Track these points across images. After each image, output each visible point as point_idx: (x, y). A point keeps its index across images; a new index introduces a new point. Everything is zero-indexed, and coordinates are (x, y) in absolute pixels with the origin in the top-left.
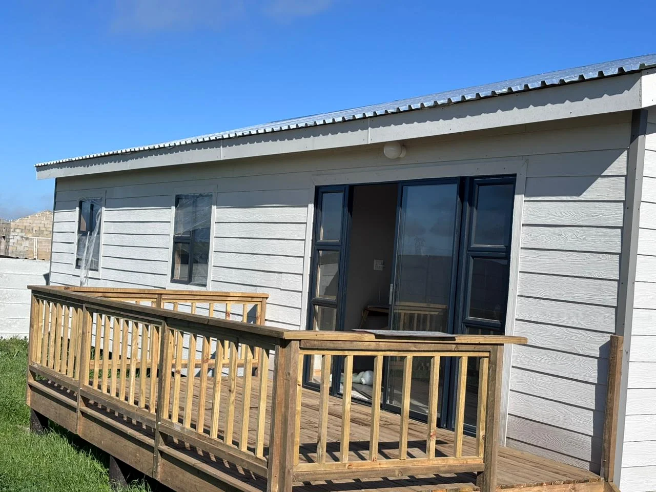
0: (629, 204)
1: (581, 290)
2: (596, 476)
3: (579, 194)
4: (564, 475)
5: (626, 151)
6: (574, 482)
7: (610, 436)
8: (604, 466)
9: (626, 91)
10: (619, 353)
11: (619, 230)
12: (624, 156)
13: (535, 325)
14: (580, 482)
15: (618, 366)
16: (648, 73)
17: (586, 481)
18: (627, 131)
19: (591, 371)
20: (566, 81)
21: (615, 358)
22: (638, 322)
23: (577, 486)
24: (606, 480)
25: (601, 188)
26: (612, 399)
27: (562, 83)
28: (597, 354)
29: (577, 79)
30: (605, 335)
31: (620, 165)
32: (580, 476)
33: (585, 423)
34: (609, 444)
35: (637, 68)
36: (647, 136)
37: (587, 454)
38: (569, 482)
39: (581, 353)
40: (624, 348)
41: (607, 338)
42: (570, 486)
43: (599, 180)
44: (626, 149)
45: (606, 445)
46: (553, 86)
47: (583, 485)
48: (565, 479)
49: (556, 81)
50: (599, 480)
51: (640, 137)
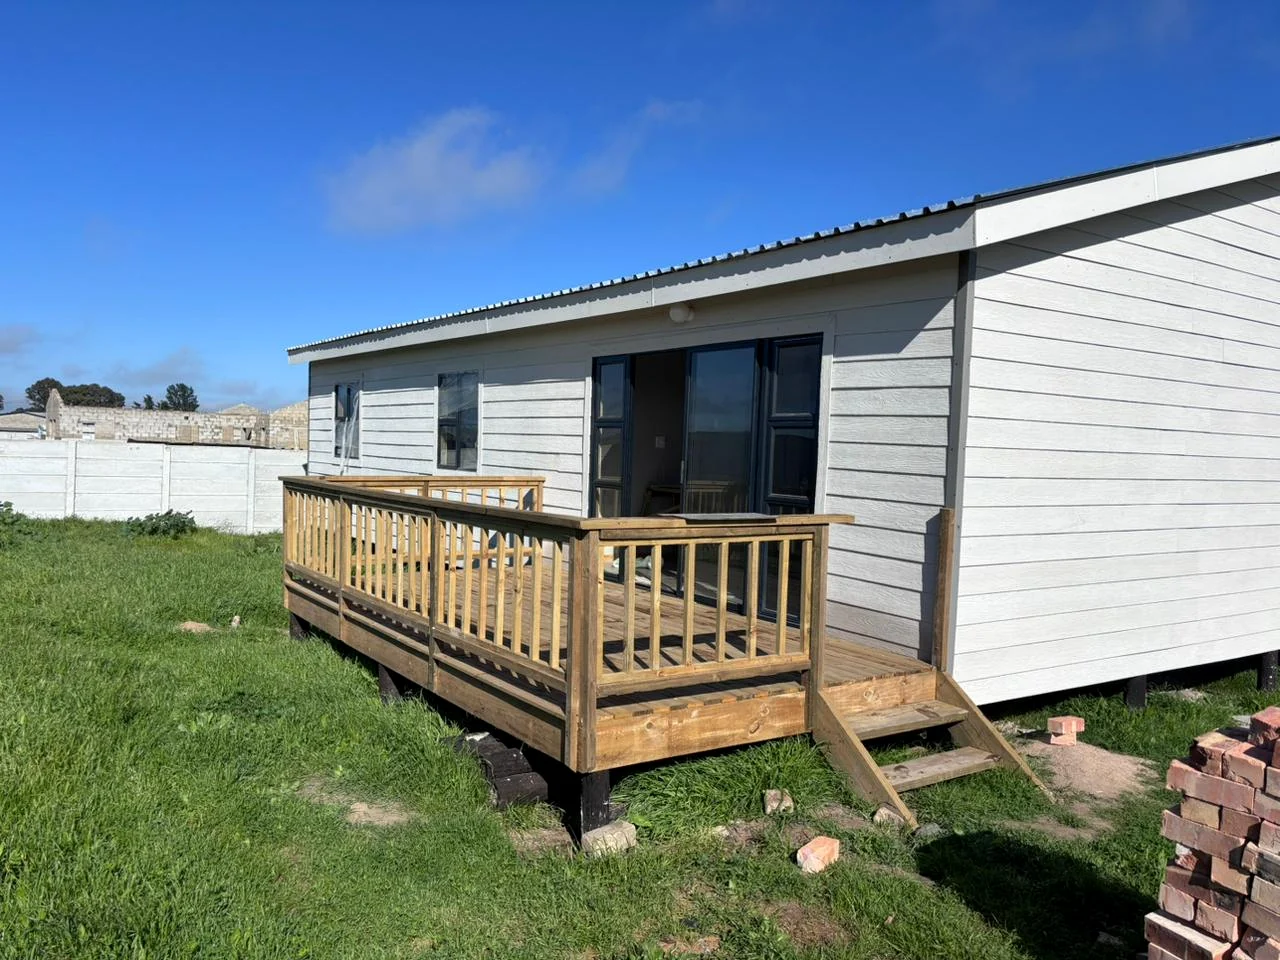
0: (958, 361)
1: (901, 460)
2: (925, 665)
3: (899, 350)
4: (893, 666)
5: (952, 301)
6: (905, 674)
7: (942, 621)
8: (935, 654)
9: (956, 229)
10: (950, 528)
11: (947, 390)
12: (950, 307)
13: (848, 500)
14: (912, 673)
15: (949, 543)
16: (982, 207)
17: (918, 672)
18: (953, 277)
19: (917, 549)
20: (884, 221)
21: (945, 533)
22: (971, 492)
23: (908, 677)
24: (939, 669)
25: (921, 344)
26: (943, 580)
27: (880, 224)
28: (924, 530)
29: (897, 218)
30: (933, 508)
31: (946, 315)
32: (909, 666)
33: (912, 607)
34: (942, 630)
35: (970, 200)
36: (977, 282)
37: (914, 640)
38: (900, 674)
39: (905, 528)
40: (955, 522)
41: (936, 511)
42: (901, 678)
43: (922, 334)
44: (952, 297)
45: (937, 630)
46: (868, 227)
47: (914, 676)
48: (894, 670)
49: (872, 222)
50: (931, 669)
51: (969, 283)
